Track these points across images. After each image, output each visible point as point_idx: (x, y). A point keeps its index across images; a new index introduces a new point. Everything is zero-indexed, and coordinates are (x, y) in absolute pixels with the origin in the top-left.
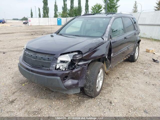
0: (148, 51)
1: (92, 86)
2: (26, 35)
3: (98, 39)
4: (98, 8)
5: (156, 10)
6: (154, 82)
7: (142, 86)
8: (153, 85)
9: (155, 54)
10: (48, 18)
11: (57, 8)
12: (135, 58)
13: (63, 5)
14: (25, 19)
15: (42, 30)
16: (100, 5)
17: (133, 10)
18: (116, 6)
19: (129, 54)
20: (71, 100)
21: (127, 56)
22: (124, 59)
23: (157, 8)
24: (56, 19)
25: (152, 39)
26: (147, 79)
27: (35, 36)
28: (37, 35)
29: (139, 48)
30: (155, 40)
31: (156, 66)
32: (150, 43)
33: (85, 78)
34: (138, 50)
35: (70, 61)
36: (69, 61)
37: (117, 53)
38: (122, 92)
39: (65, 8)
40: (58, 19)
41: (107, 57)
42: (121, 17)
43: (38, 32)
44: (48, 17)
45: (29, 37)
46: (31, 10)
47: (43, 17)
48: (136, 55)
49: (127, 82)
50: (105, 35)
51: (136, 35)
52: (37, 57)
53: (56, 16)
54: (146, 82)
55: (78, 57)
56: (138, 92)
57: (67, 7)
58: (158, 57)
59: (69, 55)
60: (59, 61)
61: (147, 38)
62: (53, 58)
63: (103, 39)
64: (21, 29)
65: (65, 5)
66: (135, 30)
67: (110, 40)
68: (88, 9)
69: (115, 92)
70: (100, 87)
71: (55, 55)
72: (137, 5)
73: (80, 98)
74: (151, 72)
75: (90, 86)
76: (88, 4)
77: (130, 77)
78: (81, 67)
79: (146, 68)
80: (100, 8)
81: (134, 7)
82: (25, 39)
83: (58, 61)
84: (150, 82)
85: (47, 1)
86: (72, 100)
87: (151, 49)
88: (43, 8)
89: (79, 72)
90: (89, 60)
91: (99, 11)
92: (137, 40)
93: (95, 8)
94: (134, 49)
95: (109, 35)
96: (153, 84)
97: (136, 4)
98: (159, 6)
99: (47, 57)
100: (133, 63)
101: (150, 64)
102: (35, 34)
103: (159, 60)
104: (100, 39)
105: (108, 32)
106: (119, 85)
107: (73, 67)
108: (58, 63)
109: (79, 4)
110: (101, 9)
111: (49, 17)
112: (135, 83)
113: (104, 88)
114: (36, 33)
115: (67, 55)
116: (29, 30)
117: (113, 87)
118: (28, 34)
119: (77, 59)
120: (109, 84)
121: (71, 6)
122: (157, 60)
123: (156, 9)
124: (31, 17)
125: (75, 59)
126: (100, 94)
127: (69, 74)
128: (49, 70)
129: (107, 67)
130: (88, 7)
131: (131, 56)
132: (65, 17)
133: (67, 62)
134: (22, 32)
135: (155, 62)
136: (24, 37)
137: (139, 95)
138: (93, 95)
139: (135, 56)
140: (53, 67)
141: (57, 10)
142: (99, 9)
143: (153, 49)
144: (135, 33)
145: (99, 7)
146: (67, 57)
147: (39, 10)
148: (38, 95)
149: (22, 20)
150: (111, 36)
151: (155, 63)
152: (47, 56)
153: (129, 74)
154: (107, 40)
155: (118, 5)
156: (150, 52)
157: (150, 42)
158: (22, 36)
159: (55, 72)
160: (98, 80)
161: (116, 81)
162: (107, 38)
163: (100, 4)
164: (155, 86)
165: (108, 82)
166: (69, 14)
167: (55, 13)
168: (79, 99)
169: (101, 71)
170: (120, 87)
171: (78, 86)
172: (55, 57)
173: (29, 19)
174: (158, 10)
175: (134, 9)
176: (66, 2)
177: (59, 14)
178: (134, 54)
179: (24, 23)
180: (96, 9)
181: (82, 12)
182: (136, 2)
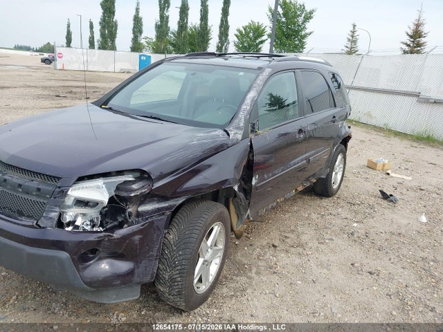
0: (372, 166)
1: (179, 279)
2: (39, 97)
3: (213, 133)
4: (254, 34)
5: (405, 52)
6: (373, 264)
7: (339, 277)
8: (370, 273)
9: (392, 174)
10: (113, 52)
11: (142, 25)
12: (331, 187)
13: (159, 19)
14: (49, 48)
15: (92, 85)
16: (259, 27)
17: (347, 47)
18: (303, 33)
19: (313, 176)
20: (115, 317)
21: (307, 179)
22: (296, 190)
23: (408, 45)
24: (137, 55)
25: (390, 130)
26: (356, 253)
27: (64, 102)
28: (72, 99)
29: (345, 158)
30: (398, 134)
31: (386, 211)
32: (382, 142)
33: (157, 256)
34: (343, 162)
35: (106, 201)
36: (102, 203)
37: (270, 175)
38: (277, 295)
39: (162, 28)
40: (140, 56)
41: (236, 188)
42: (293, 70)
43: (78, 90)
44: (113, 48)
45: (47, 103)
46: (69, 26)
47: (99, 48)
48: (337, 176)
49: (298, 261)
50: (236, 121)
51: (336, 123)
52: (5, 180)
53: (136, 47)
54: (352, 264)
55: (136, 190)
56: (325, 296)
57: (169, 25)
58: (396, 185)
59: (104, 183)
60: (73, 198)
61: (375, 127)
62: (51, 189)
63: (228, 135)
64: (29, 78)
65: (164, 19)
66: (335, 106)
67: (252, 136)
68: (227, 35)
69: (256, 292)
70: (211, 279)
71: (61, 178)
72: (356, 34)
73: (143, 313)
74: (372, 231)
75: (172, 280)
76: (227, 21)
77: (310, 245)
78: (147, 219)
79: (359, 217)
80: (261, 35)
81: (349, 40)
82: (33, 108)
83: (69, 201)
84: (365, 262)
85: (113, 3)
86: (118, 316)
87: (381, 160)
88: (100, 23)
89: (137, 238)
90: (177, 197)
91: (258, 41)
92: (339, 136)
93: (247, 34)
94: (328, 161)
95: (247, 121)
96: (370, 270)
97: (353, 32)
98: (413, 42)
99: (35, 183)
100: (325, 202)
101: (372, 207)
102: (68, 95)
103: (397, 195)
104: (220, 132)
105: (246, 112)
106: (272, 269)
107: (120, 219)
108: (69, 207)
109: (202, 19)
110: (264, 38)
111: (116, 50)
112: (321, 265)
113: (226, 278)
114: (71, 92)
115: (100, 182)
116: (52, 83)
117: (253, 275)
118: (46, 92)
119: (132, 195)
120: (244, 265)
121: (179, 22)
122: (391, 195)
123: (407, 49)
124: (65, 45)
125: (124, 194)
126: (210, 299)
127: (103, 243)
128: (36, 228)
129: (238, 217)
130: (228, 28)
131: (319, 180)
132: (161, 53)
133: (98, 204)
134: (30, 86)
135: (385, 201)
136: (32, 103)
137: (326, 306)
138: (182, 305)
139: (331, 181)
140: (51, 218)
141: (141, 32)
142: (256, 38)
143: (386, 162)
144: (334, 117)
145: (257, 31)
146: (98, 187)
147: (91, 27)
148: (14, 297)
149: (41, 50)
150: (254, 124)
151: (385, 203)
152: (36, 181)
153: (308, 235)
154: (240, 137)
155: (307, 31)
156: (378, 168)
157: (383, 139)
158: (26, 97)
159: (54, 234)
160: (203, 257)
161: (267, 257)
162: (241, 132)
163: (260, 24)
164: (376, 277)
165: (241, 259)
166: (174, 45)
167: (135, 40)
168: (140, 315)
169: (217, 228)
170: (275, 278)
171: (131, 282)
172: (59, 187)
173: (58, 50)
174: (412, 52)
175: (349, 46)
176: (167, 12)
177: (147, 43)
178: (330, 175)
179: (44, 61)
180: (248, 37)
181: (210, 42)
182: (354, 26)
